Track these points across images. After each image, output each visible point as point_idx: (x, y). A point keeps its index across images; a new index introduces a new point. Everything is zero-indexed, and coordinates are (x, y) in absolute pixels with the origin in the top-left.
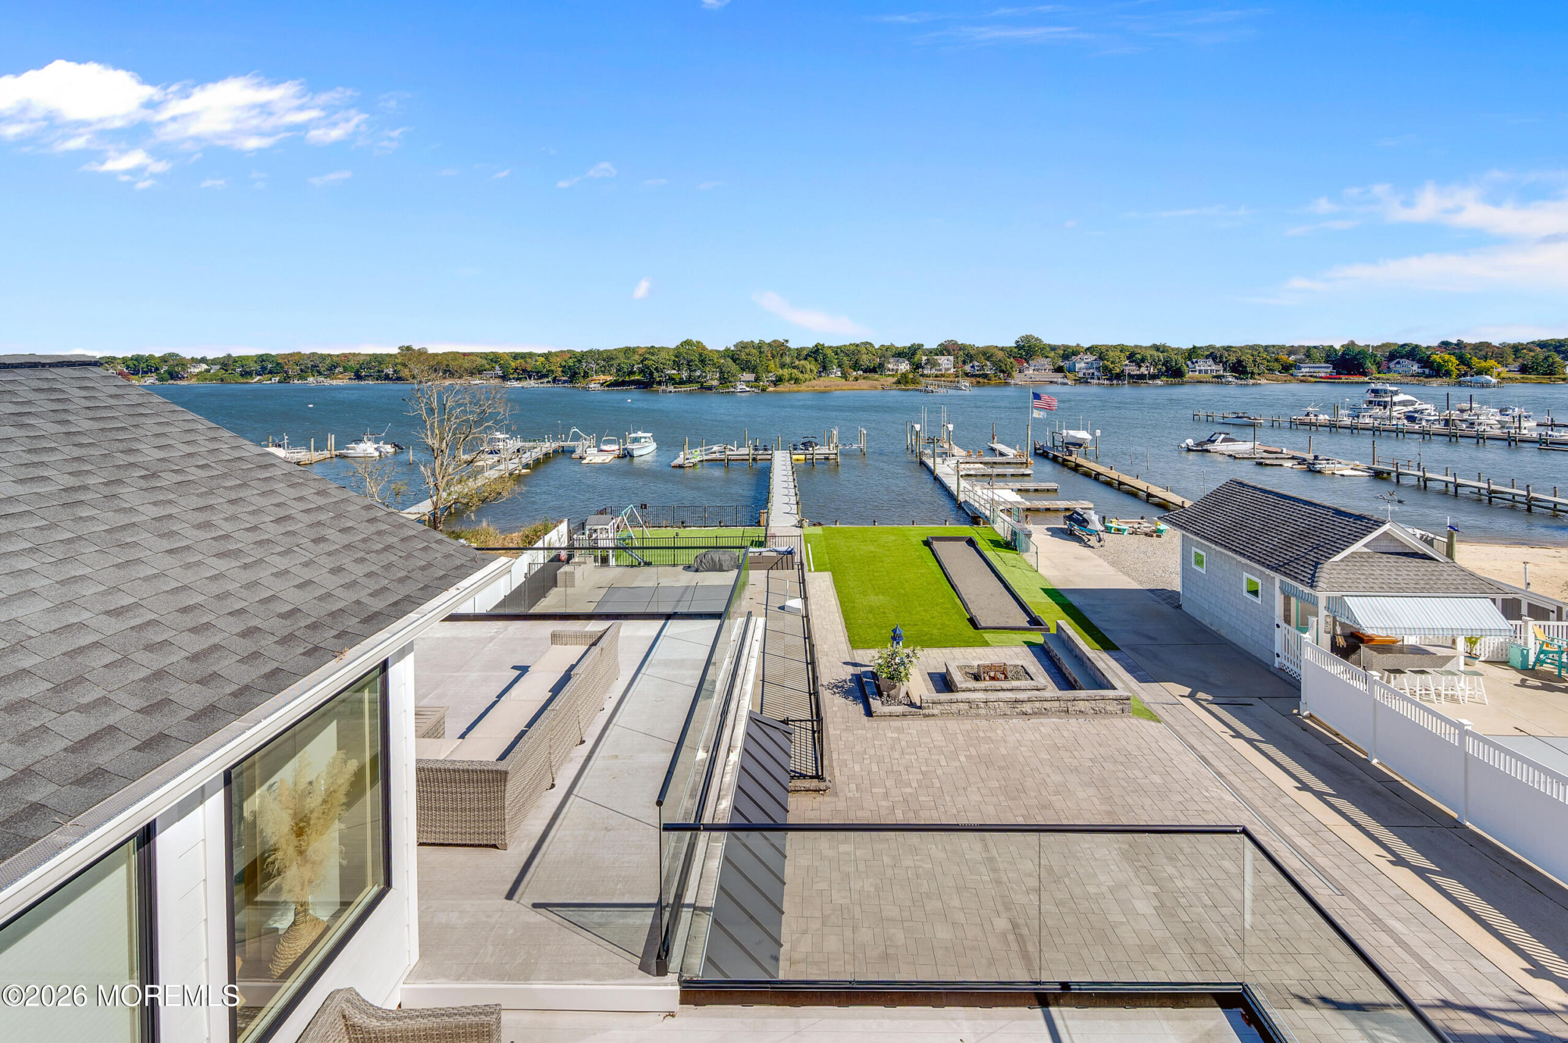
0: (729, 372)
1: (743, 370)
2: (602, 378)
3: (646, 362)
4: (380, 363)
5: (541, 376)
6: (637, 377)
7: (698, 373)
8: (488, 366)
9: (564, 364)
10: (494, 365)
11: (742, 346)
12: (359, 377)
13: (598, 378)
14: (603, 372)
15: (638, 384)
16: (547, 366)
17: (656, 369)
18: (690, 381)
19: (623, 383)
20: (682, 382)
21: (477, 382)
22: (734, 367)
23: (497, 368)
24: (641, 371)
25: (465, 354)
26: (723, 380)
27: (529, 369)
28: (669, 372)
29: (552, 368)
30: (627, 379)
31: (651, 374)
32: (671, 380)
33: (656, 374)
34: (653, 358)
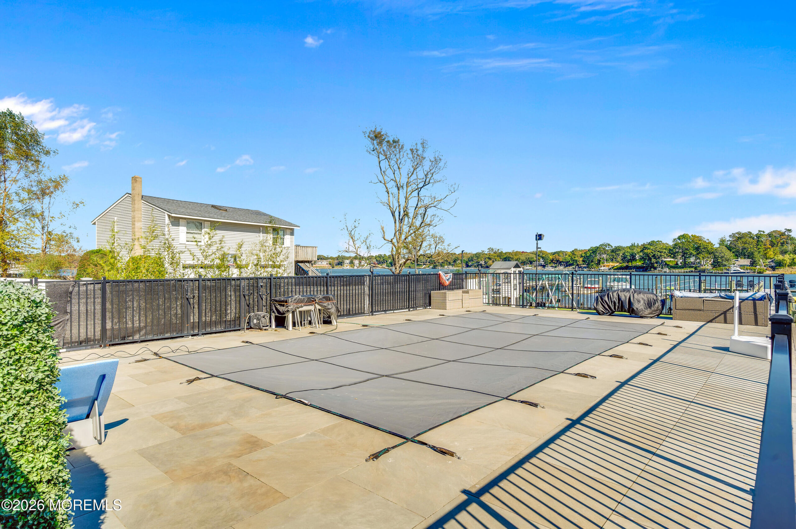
0: (722, 257)
1: (737, 256)
2: (611, 264)
3: (646, 251)
4: (478, 258)
5: (567, 264)
6: (639, 263)
7: (692, 259)
8: (535, 259)
9: (583, 255)
10: (539, 258)
11: (740, 237)
12: (467, 266)
13: (608, 264)
14: (612, 260)
15: (638, 268)
16: (573, 257)
17: (654, 256)
18: (685, 265)
19: (627, 268)
20: (676, 266)
21: (528, 268)
22: (728, 254)
23: (541, 260)
24: (642, 258)
25: (523, 252)
26: (716, 264)
27: (561, 260)
28: (665, 260)
29: (576, 259)
30: (630, 264)
31: (650, 259)
32: (667, 265)
33: (653, 260)
34: (652, 247)
